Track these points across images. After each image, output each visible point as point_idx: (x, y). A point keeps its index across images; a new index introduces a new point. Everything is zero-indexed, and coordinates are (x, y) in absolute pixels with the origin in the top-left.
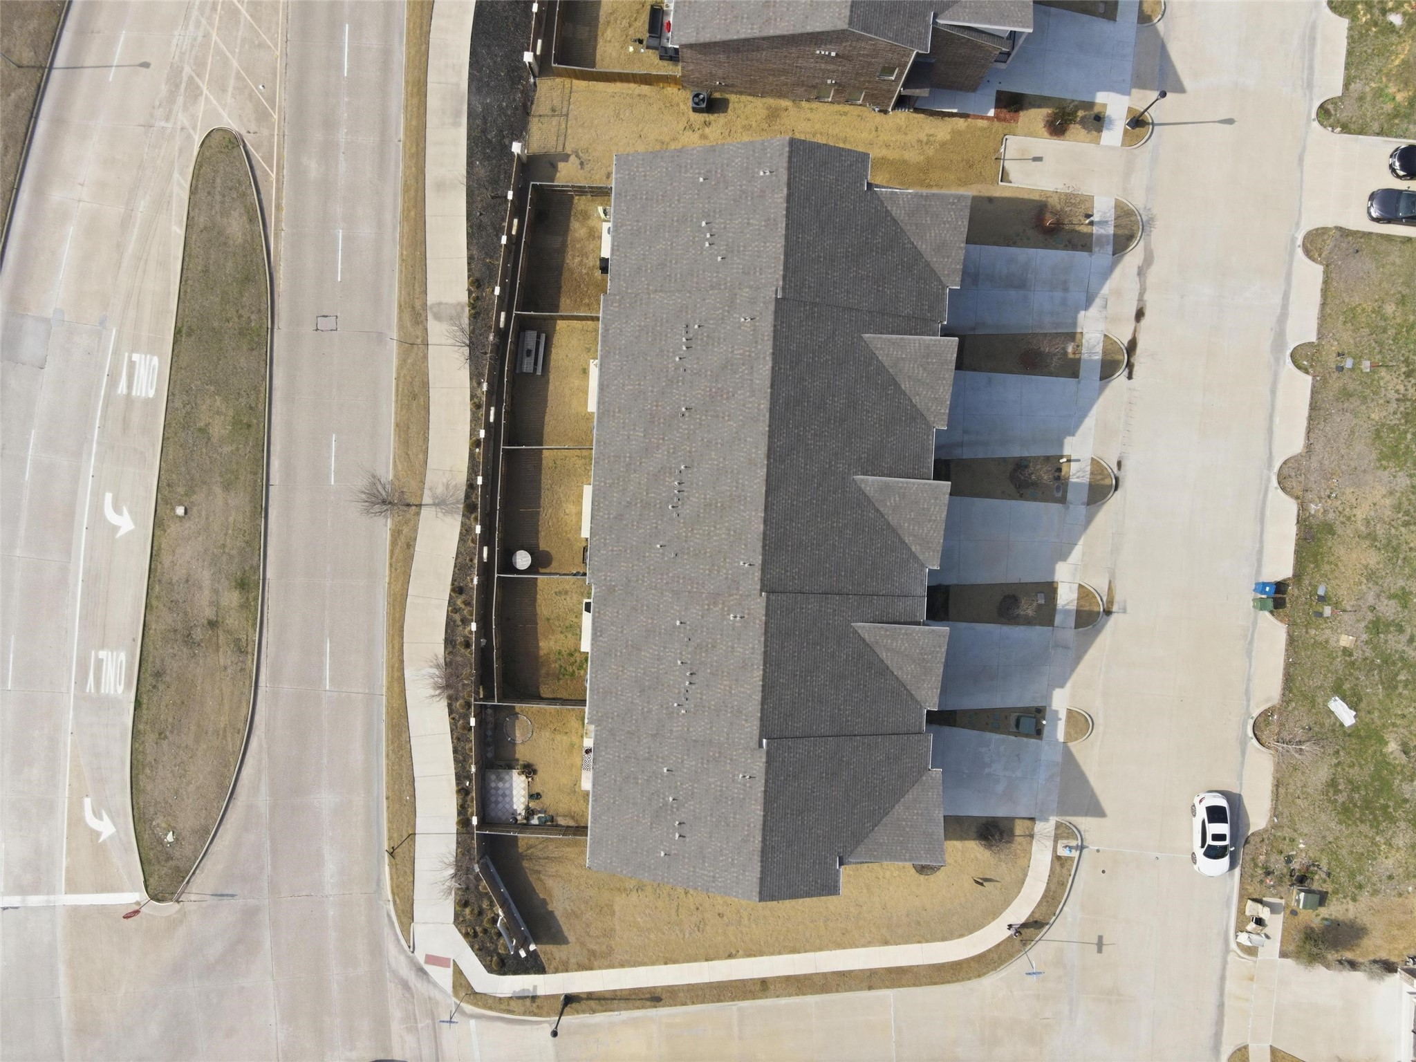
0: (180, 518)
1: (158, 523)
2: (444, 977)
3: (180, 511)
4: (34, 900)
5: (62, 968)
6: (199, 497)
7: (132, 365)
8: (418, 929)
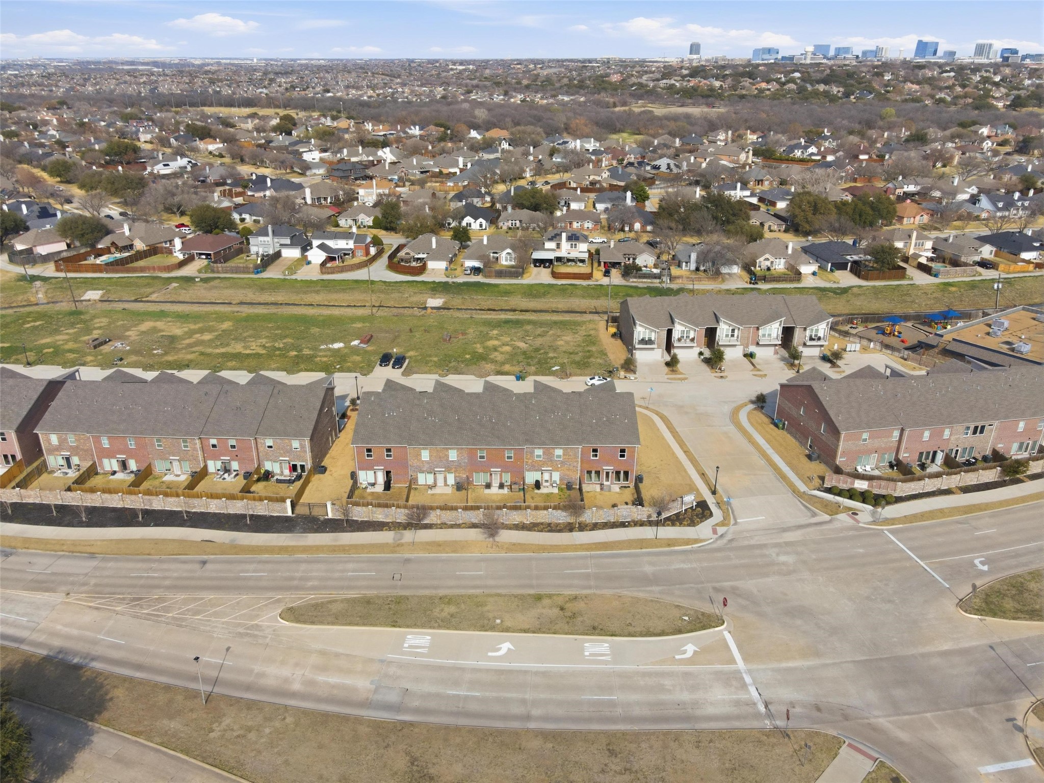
0: (502, 621)
1: (507, 630)
2: (721, 530)
3: (498, 621)
4: (748, 679)
5: (784, 665)
6: (491, 615)
7: (410, 647)
8: (702, 537)
